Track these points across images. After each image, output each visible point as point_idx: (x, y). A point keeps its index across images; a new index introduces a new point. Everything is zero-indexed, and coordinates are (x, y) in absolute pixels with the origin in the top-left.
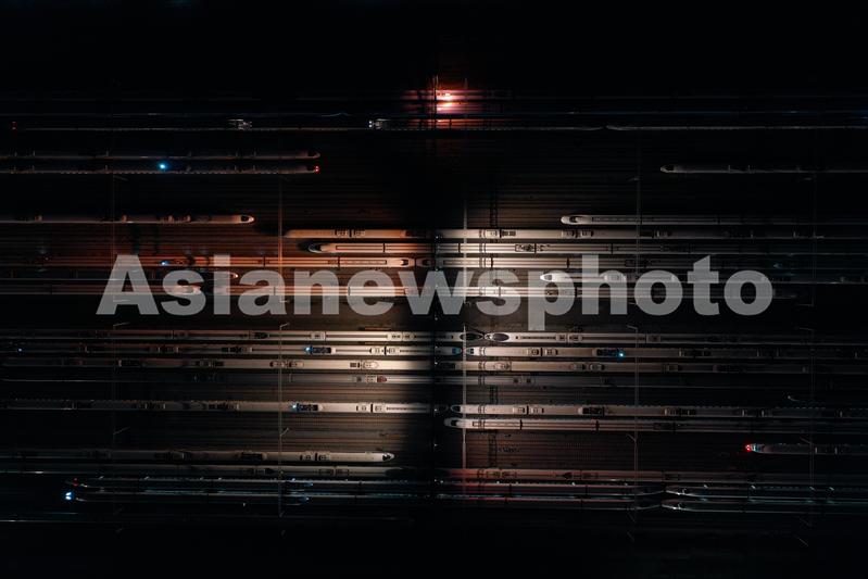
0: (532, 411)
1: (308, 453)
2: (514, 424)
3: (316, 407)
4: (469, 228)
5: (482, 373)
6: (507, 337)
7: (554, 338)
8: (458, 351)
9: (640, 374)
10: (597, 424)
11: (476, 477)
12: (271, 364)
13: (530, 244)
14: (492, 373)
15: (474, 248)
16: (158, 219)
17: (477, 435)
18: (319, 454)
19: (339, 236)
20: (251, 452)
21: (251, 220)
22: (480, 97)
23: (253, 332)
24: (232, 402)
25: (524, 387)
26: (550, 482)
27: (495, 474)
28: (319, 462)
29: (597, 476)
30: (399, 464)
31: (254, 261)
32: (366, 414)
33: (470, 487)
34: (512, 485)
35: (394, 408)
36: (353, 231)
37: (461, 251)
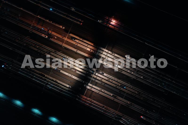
0: (102, 91)
1: (54, 79)
2: (97, 92)
3: (60, 71)
4: (106, 49)
5: (96, 79)
6: (104, 74)
7: (113, 78)
8: (93, 72)
9: (127, 93)
10: (114, 99)
11: (85, 98)
12: (55, 58)
14: (98, 80)
15: (105, 54)
16: (45, 19)
17: (89, 91)
18: (57, 80)
19: (80, 39)
20: (43, 74)
21: (64, 28)
22: (120, 24)
23: (54, 50)
25: (103, 85)
26: (99, 106)
27: (89, 100)
28: (56, 82)
29: (109, 109)
30: (71, 89)
31: (61, 37)
32: (69, 77)
33: (83, 100)
34: (92, 103)
35: (75, 78)
36: (83, 39)
37: (103, 53)
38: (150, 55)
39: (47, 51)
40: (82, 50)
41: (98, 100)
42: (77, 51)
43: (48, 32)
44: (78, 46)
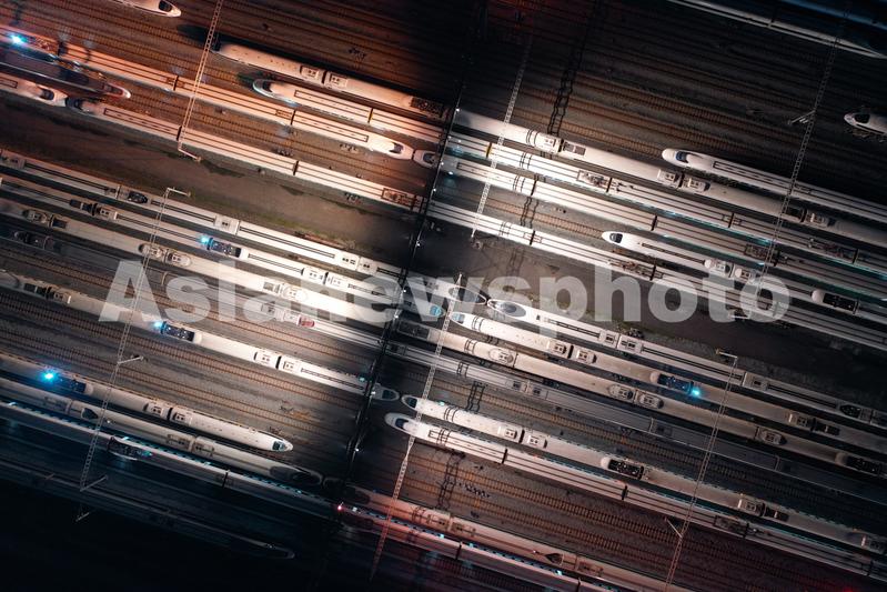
0: (527, 440)
1: (159, 403)
2: (493, 452)
3: (191, 336)
4: (511, 122)
5: (466, 358)
6: (524, 313)
7: (597, 335)
9: (723, 435)
10: (625, 491)
11: (409, 517)
12: (141, 248)
13: (602, 176)
14: (482, 362)
15: (512, 157)
17: (430, 453)
18: (176, 409)
19: (303, 75)
20: (71, 376)
21: (176, 12)
23: (126, 189)
24: (63, 290)
25: (526, 400)
26: (523, 559)
27: (442, 522)
28: (170, 422)
29: (601, 572)
30: (298, 462)
31: (160, 78)
32: (268, 369)
33: (396, 530)
34: (464, 546)
35: (312, 373)
36: (328, 75)
37: (490, 157)
38: (850, 119)
39: (72, 203)
40: (332, 156)
41: (504, 512)
42: (299, 169)
43: (60, 61)
44: (299, 131)
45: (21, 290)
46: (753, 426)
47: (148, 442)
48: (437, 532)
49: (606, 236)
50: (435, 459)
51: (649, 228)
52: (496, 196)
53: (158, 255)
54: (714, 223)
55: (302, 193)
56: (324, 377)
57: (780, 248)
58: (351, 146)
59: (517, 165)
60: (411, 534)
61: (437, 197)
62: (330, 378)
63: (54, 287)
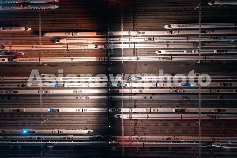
0: (152, 111)
1: (55, 130)
2: (144, 117)
3: (58, 110)
4: (124, 31)
5: (130, 94)
9: (202, 94)
10: (182, 116)
11: (128, 140)
12: (39, 92)
13: (151, 37)
14: (135, 94)
15: (126, 40)
17: (128, 122)
18: (60, 130)
21: (30, 29)
24: (22, 109)
25: (149, 101)
26: (161, 142)
27: (137, 138)
28: (60, 134)
29: (182, 139)
30: (95, 134)
31: (31, 47)
32: (80, 113)
33: (126, 144)
34: (145, 143)
35: (92, 110)
36: (73, 33)
37: (121, 41)
38: (210, 4)
39: (18, 86)
40: (80, 53)
41: (152, 131)
42: (73, 59)
43: (4, 50)
44: (70, 50)
45: (11, 112)
46: (209, 89)
47: (56, 141)
48: (137, 141)
49: (157, 52)
50: (130, 123)
51: (167, 47)
52: (125, 51)
53: (44, 92)
54: (183, 41)
55: (75, 65)
56: (96, 110)
57: (202, 42)
58: (84, 49)
59: (128, 41)
60: (130, 144)
61: (110, 56)
62: (97, 110)
63: (20, 109)
